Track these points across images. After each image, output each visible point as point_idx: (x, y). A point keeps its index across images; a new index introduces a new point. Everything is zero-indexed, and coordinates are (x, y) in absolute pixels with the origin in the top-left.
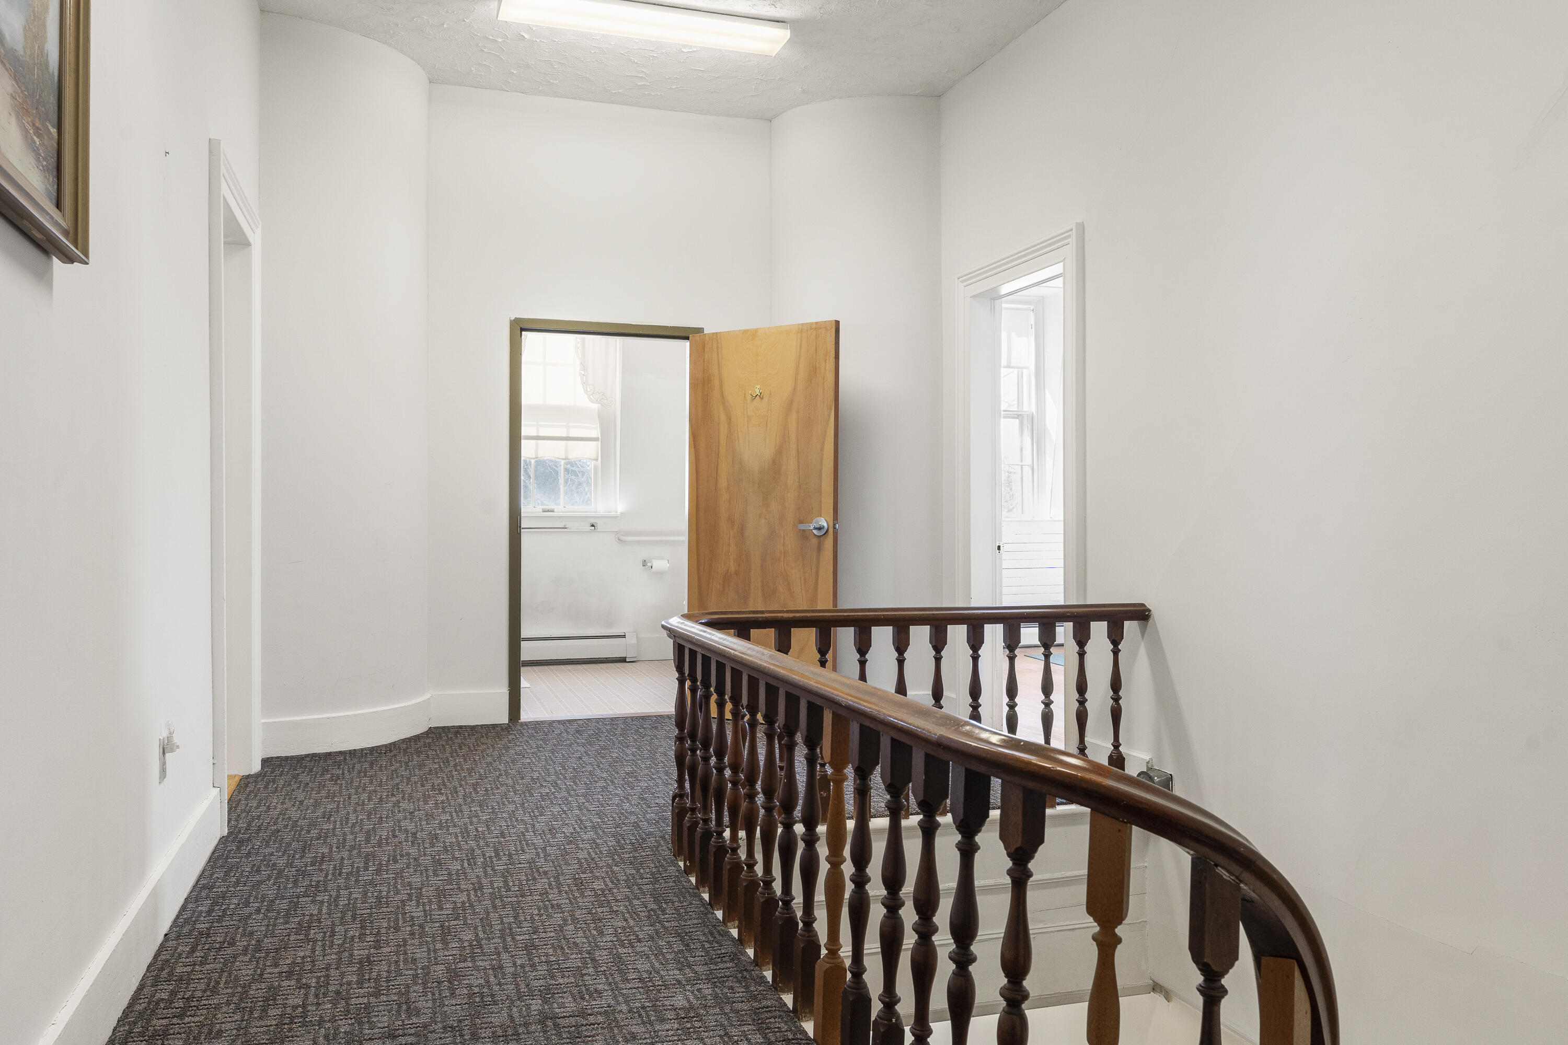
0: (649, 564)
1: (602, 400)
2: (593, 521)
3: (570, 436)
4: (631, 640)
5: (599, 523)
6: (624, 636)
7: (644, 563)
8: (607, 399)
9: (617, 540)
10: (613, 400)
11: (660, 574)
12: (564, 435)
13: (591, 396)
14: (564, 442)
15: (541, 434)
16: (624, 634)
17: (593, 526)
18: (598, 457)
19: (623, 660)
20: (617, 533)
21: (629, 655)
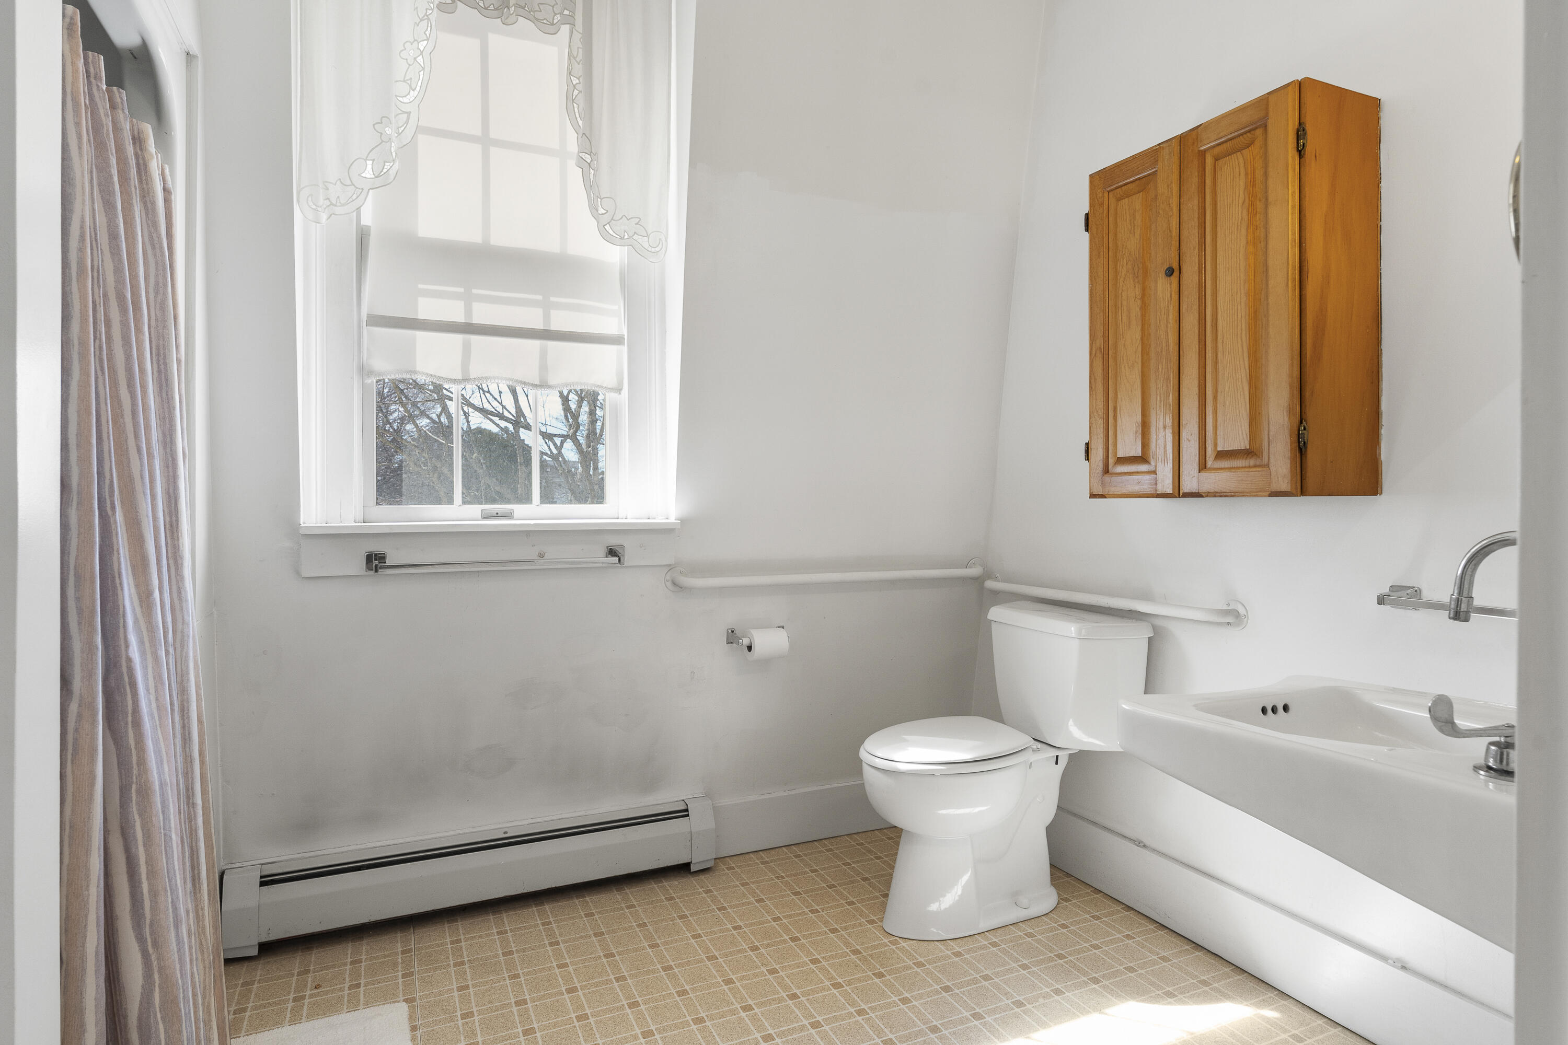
0: (746, 641)
1: (636, 237)
2: (613, 541)
3: (553, 328)
4: (700, 820)
5: (630, 547)
6: (684, 813)
7: (732, 637)
8: (648, 236)
9: (669, 584)
10: (663, 239)
11: (766, 663)
12: (539, 325)
13: (607, 227)
14: (536, 343)
15: (477, 320)
16: (683, 807)
17: (612, 552)
18: (620, 383)
19: (683, 869)
20: (670, 568)
21: (698, 859)
